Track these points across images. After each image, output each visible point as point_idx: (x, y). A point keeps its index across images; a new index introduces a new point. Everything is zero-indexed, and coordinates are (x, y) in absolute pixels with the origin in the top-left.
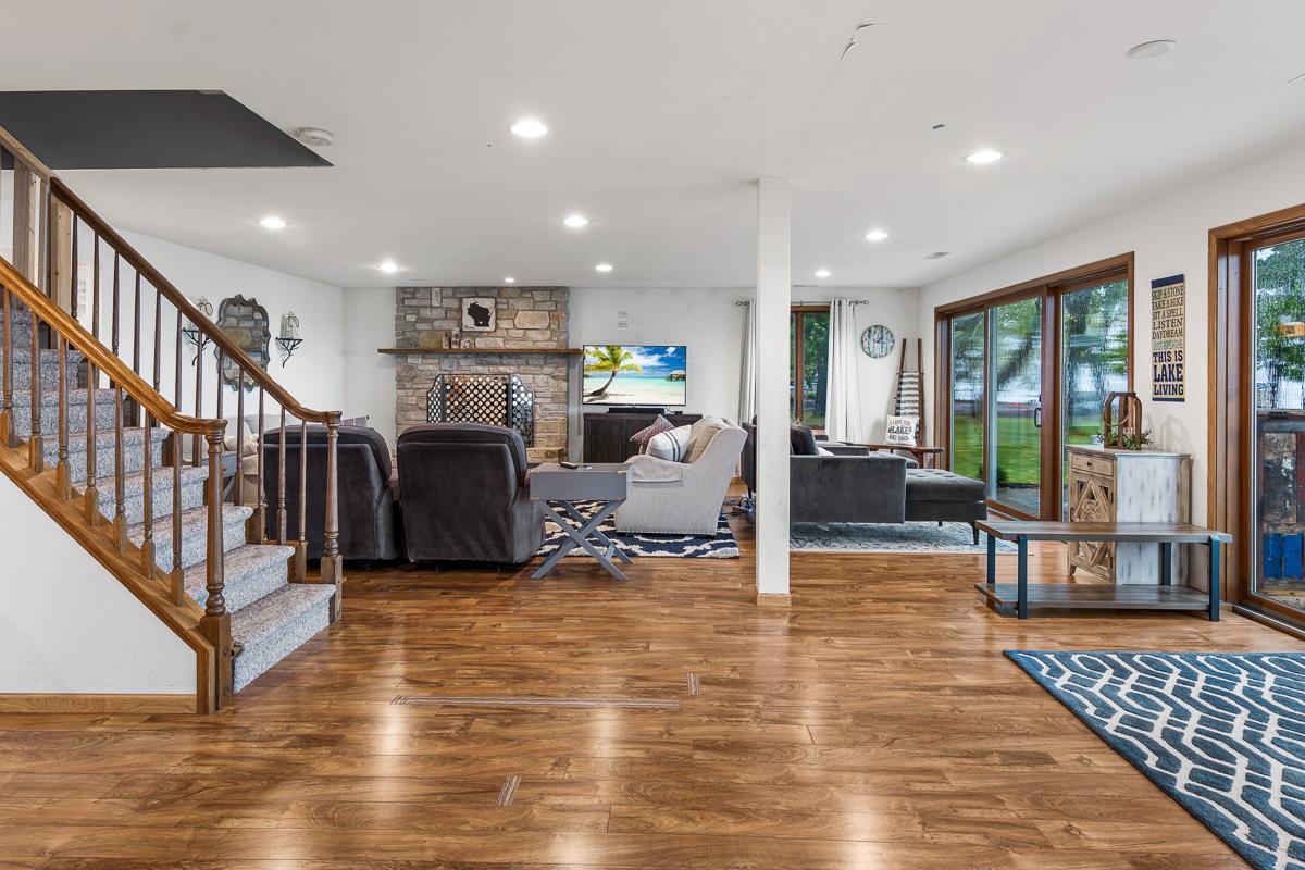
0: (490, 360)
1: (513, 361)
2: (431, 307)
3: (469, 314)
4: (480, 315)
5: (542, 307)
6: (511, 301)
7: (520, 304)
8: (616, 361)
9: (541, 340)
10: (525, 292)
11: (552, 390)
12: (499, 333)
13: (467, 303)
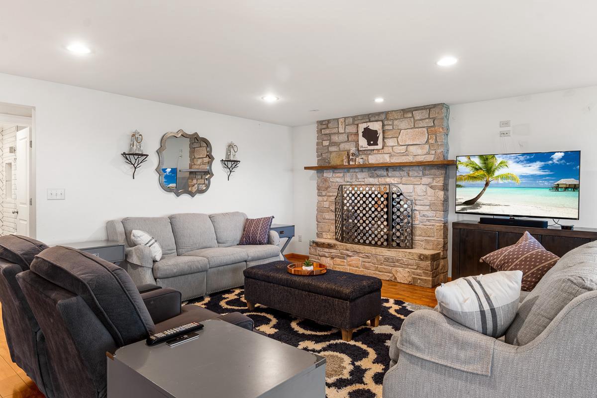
0: (379, 172)
1: (397, 173)
2: (338, 133)
3: (363, 136)
4: (371, 136)
5: (421, 124)
6: (396, 122)
7: (403, 124)
8: (489, 171)
9: (420, 154)
10: (408, 112)
11: (430, 198)
12: (386, 150)
13: (362, 127)
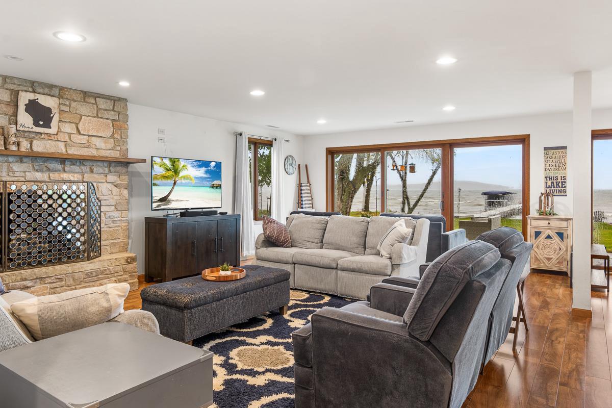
0: (53, 165)
1: (76, 168)
3: (26, 110)
4: (41, 115)
5: (106, 115)
6: (74, 104)
7: (84, 109)
8: (176, 172)
9: (103, 148)
10: (89, 96)
11: (116, 198)
12: (61, 137)
13: (25, 98)
